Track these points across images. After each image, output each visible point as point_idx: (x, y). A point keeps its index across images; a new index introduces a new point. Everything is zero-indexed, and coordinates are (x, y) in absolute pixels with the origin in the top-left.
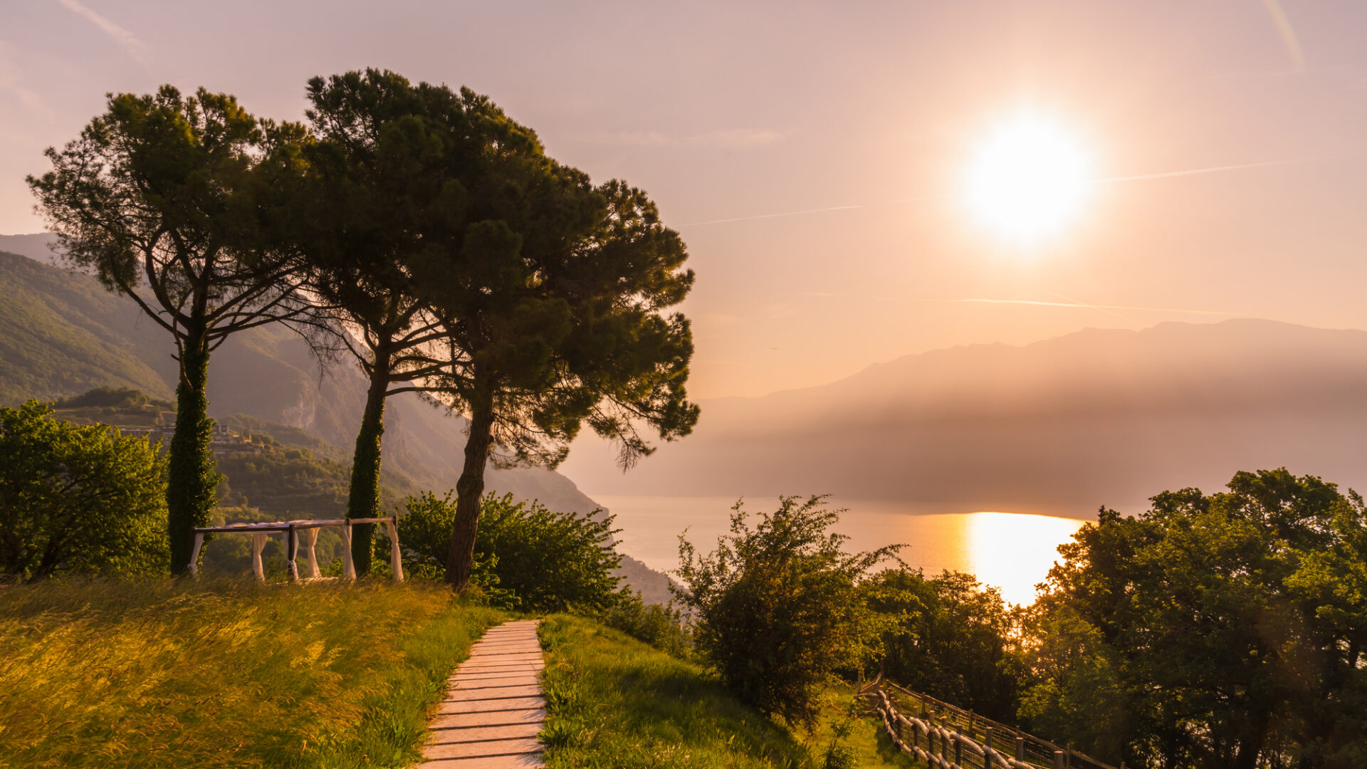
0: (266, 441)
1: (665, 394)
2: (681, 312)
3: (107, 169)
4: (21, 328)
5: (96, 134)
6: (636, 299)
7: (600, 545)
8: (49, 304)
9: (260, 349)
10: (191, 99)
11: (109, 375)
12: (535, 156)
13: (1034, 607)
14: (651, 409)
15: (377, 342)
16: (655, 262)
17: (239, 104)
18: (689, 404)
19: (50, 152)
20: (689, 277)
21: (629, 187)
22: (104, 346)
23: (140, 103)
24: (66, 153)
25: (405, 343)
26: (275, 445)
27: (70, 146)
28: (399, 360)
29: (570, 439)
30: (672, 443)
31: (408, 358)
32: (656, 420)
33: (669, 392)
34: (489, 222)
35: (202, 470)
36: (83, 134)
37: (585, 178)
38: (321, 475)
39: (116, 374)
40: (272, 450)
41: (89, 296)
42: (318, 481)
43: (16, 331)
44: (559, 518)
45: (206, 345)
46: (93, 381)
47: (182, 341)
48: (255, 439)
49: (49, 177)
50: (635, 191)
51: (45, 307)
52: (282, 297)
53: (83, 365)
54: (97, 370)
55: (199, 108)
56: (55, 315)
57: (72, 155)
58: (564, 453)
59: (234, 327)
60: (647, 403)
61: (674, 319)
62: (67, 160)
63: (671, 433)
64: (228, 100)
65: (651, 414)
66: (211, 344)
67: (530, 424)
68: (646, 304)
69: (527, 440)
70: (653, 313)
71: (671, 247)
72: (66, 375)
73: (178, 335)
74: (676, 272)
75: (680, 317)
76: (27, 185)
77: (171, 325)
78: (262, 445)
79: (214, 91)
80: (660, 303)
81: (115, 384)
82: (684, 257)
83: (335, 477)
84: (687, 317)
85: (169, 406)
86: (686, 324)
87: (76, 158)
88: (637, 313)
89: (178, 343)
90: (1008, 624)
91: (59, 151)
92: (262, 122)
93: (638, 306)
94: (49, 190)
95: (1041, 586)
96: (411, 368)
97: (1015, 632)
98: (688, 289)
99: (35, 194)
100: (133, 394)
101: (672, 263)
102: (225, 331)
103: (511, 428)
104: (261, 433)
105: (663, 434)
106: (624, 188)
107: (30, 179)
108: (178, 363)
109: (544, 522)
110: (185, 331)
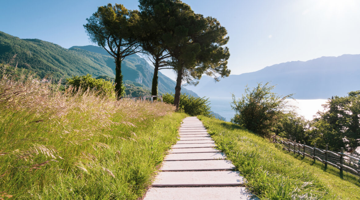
0: (133, 85)
1: (222, 67)
2: (227, 46)
3: (98, 22)
4: (86, 64)
5: (95, 15)
6: (215, 44)
7: (206, 105)
8: (91, 59)
9: (131, 67)
10: (114, 6)
11: (102, 73)
12: (190, 11)
13: (313, 121)
14: (219, 71)
15: (156, 59)
16: (219, 35)
17: (124, 6)
18: (228, 70)
19: (87, 19)
20: (228, 38)
21: (213, 18)
22: (101, 67)
23: (104, 8)
24: (90, 19)
25: (162, 58)
26: (135, 86)
27: (91, 17)
28: (160, 62)
29: (199, 79)
30: (224, 78)
31: (162, 62)
32: (220, 73)
33: (223, 67)
34: (180, 26)
35: (121, 86)
36: (93, 15)
37: (202, 16)
38: (144, 92)
39: (104, 73)
40: (134, 87)
41: (98, 57)
42: (144, 94)
43: (85, 65)
44: (196, 99)
45: (120, 60)
46: (100, 74)
47: (116, 59)
48: (131, 85)
49: (87, 25)
50: (214, 19)
51: (90, 60)
52: (135, 49)
53: (98, 71)
54: (100, 72)
55: (116, 8)
56: (92, 61)
57: (91, 19)
58: (198, 83)
59: (126, 55)
60: (218, 69)
61: (225, 48)
62: (90, 20)
63: (224, 76)
64: (121, 5)
65: (219, 72)
66: (122, 59)
67: (190, 76)
68: (218, 45)
69: (189, 79)
70: (220, 47)
71: (223, 31)
72: (95, 73)
73: (115, 57)
74: (224, 37)
75: (226, 48)
76: (83, 27)
77: (113, 55)
78: (132, 86)
79: (118, 4)
80: (221, 45)
81: (103, 75)
82: (226, 33)
83: (147, 93)
84: (228, 48)
85: (114, 79)
86: (228, 49)
87: (92, 20)
88: (216, 47)
89: (115, 59)
90: (305, 125)
91: (89, 18)
92: (129, 11)
93: (216, 45)
94: (88, 27)
95: (314, 116)
96: (163, 64)
97: (307, 127)
98: (228, 41)
99: (85, 28)
100: (107, 77)
101: (224, 35)
102: (124, 56)
103: (186, 77)
104: (132, 84)
105: (222, 76)
106: (211, 18)
107: (84, 25)
108: (115, 63)
109: (193, 99)
110: (116, 57)
